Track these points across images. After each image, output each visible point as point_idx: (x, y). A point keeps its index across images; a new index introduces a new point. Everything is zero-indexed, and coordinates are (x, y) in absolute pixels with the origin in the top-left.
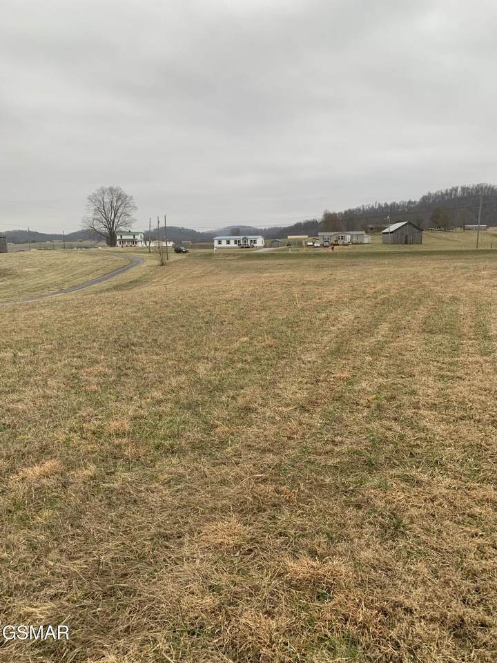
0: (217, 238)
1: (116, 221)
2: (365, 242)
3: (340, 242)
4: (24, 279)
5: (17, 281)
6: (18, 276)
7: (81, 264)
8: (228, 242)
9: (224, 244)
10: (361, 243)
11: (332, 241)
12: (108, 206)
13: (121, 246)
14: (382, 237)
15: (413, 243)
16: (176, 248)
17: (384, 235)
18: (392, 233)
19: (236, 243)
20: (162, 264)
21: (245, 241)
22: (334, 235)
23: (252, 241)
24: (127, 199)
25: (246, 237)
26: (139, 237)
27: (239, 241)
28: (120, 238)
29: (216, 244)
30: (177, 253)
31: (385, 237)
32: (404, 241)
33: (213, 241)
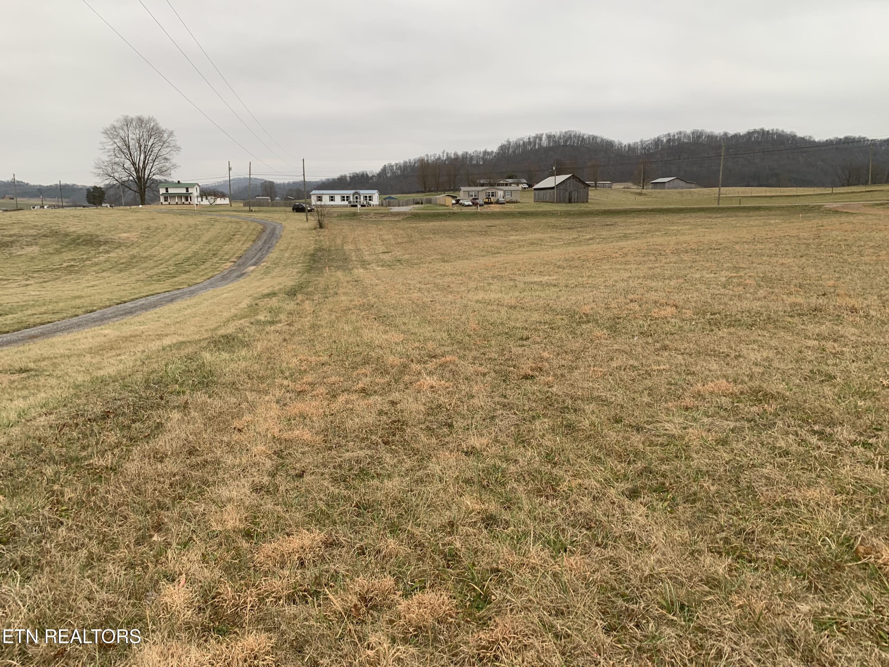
0: (314, 192)
1: (148, 167)
4: (139, 249)
5: (132, 252)
6: (121, 244)
8: (332, 199)
9: (326, 200)
11: (483, 197)
13: (167, 203)
14: (532, 194)
15: (577, 202)
16: (295, 205)
17: (537, 192)
18: (553, 188)
19: (344, 200)
20: (321, 226)
21: (357, 198)
22: (483, 190)
23: (366, 197)
24: (165, 135)
25: (357, 191)
26: (195, 192)
27: (347, 197)
28: (165, 192)
29: (314, 201)
30: (297, 211)
31: (539, 194)
32: (567, 199)
33: (309, 197)
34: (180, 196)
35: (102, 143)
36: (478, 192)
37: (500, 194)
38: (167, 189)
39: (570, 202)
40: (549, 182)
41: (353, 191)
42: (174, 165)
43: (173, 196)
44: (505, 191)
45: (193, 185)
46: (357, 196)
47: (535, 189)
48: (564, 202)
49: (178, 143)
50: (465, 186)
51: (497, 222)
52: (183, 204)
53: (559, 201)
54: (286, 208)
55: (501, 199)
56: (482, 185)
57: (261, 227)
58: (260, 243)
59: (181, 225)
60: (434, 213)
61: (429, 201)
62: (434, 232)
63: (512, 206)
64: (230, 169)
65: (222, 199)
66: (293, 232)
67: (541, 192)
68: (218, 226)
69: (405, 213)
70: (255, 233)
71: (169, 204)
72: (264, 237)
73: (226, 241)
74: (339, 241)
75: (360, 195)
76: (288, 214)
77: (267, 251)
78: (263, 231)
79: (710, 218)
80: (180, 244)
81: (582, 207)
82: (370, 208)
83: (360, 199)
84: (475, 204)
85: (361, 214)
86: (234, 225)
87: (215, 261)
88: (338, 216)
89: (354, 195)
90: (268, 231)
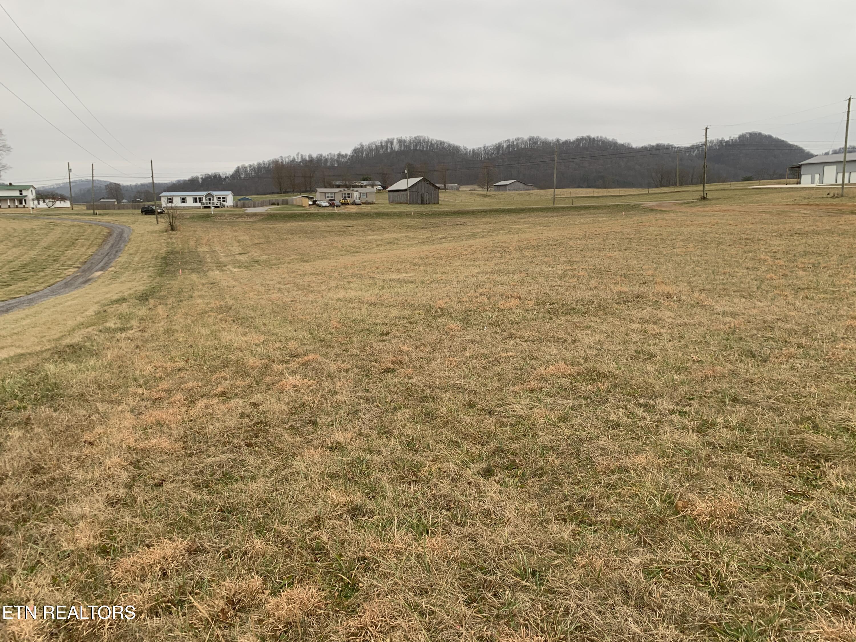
2: (374, 201)
8: (184, 200)
9: (177, 203)
11: (340, 199)
14: (387, 195)
15: (429, 203)
16: (144, 208)
17: (391, 194)
18: (405, 190)
19: (196, 202)
20: (173, 229)
22: (339, 192)
23: (219, 198)
25: (211, 192)
26: (30, 195)
27: (200, 198)
29: (164, 203)
30: (146, 214)
31: (393, 195)
32: (419, 201)
33: (159, 199)
34: (12, 199)
36: (335, 193)
37: (356, 195)
39: (422, 203)
40: (402, 184)
41: (206, 193)
43: (5, 199)
44: (360, 193)
45: (27, 188)
46: (210, 198)
47: (390, 191)
48: (417, 203)
50: (321, 187)
51: (355, 222)
52: (17, 207)
53: (412, 203)
54: (134, 211)
55: (357, 201)
56: (338, 186)
57: (107, 230)
58: (107, 247)
59: (15, 230)
60: (292, 214)
61: (286, 202)
62: (292, 232)
63: (369, 207)
64: (70, 171)
65: (62, 202)
66: (142, 235)
67: (396, 194)
68: (58, 231)
69: (261, 214)
70: (100, 236)
72: (111, 240)
73: (68, 246)
74: (192, 243)
75: (213, 197)
76: (137, 216)
77: (115, 255)
78: (110, 234)
79: (547, 217)
80: (14, 250)
81: (434, 208)
82: (224, 209)
84: (332, 205)
85: (214, 216)
86: (77, 229)
87: (56, 267)
88: (190, 218)
89: (206, 196)
90: (115, 235)
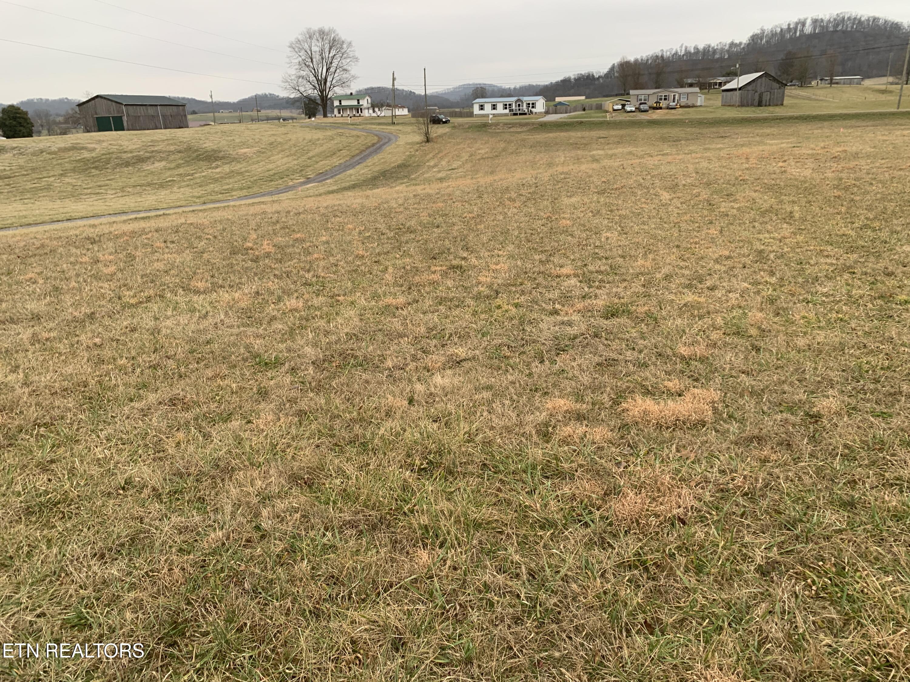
0: (478, 100)
1: (329, 79)
2: (699, 104)
3: (663, 104)
4: (245, 164)
5: (237, 167)
6: (234, 160)
7: (313, 142)
8: (494, 107)
9: (488, 109)
10: (693, 106)
11: (652, 102)
12: (317, 57)
13: (340, 115)
14: (720, 97)
15: (769, 105)
17: (725, 93)
18: (739, 89)
19: (506, 108)
21: (519, 105)
22: (654, 93)
23: (529, 104)
24: (345, 46)
25: (521, 98)
26: (365, 102)
27: (510, 105)
28: (338, 104)
29: (476, 110)
30: (433, 123)
31: (726, 96)
32: (756, 102)
34: (351, 108)
35: (289, 57)
36: (649, 95)
37: (674, 97)
38: (340, 101)
39: (760, 104)
40: (739, 82)
41: (515, 99)
42: (353, 76)
43: (345, 108)
44: (680, 94)
45: (364, 94)
46: (519, 103)
47: (724, 91)
48: (752, 105)
49: (357, 54)
50: (637, 88)
57: (376, 140)
58: (356, 159)
59: (304, 140)
64: (394, 79)
65: (401, 110)
67: (729, 93)
70: (363, 147)
71: (342, 116)
75: (523, 103)
78: (374, 145)
83: (523, 106)
86: (352, 140)
88: (469, 128)
89: (516, 102)
